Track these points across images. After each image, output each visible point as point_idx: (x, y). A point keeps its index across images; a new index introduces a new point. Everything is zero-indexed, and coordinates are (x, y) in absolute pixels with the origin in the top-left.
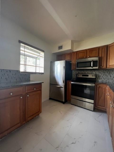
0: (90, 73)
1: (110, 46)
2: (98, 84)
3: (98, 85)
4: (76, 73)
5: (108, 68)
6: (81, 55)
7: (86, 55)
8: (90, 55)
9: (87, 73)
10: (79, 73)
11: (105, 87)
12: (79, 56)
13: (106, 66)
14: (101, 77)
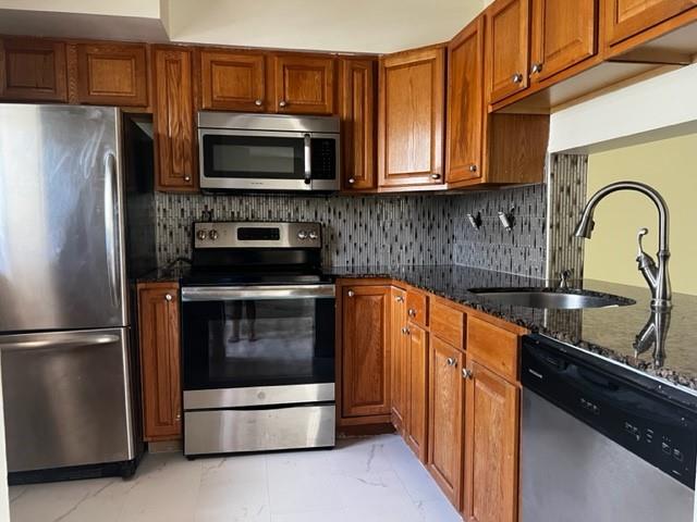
0: (284, 215)
1: (389, 64)
2: (350, 283)
3: (349, 288)
4: (187, 214)
5: (380, 190)
6: (225, 83)
7: (261, 87)
8: (287, 97)
9: (263, 213)
10: (208, 216)
11: (380, 297)
12: (217, 87)
13: (371, 175)
14: (345, 240)
